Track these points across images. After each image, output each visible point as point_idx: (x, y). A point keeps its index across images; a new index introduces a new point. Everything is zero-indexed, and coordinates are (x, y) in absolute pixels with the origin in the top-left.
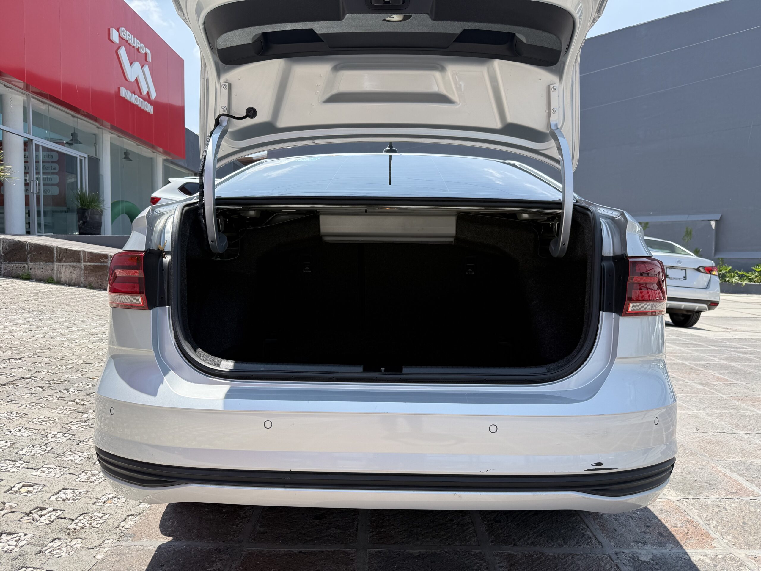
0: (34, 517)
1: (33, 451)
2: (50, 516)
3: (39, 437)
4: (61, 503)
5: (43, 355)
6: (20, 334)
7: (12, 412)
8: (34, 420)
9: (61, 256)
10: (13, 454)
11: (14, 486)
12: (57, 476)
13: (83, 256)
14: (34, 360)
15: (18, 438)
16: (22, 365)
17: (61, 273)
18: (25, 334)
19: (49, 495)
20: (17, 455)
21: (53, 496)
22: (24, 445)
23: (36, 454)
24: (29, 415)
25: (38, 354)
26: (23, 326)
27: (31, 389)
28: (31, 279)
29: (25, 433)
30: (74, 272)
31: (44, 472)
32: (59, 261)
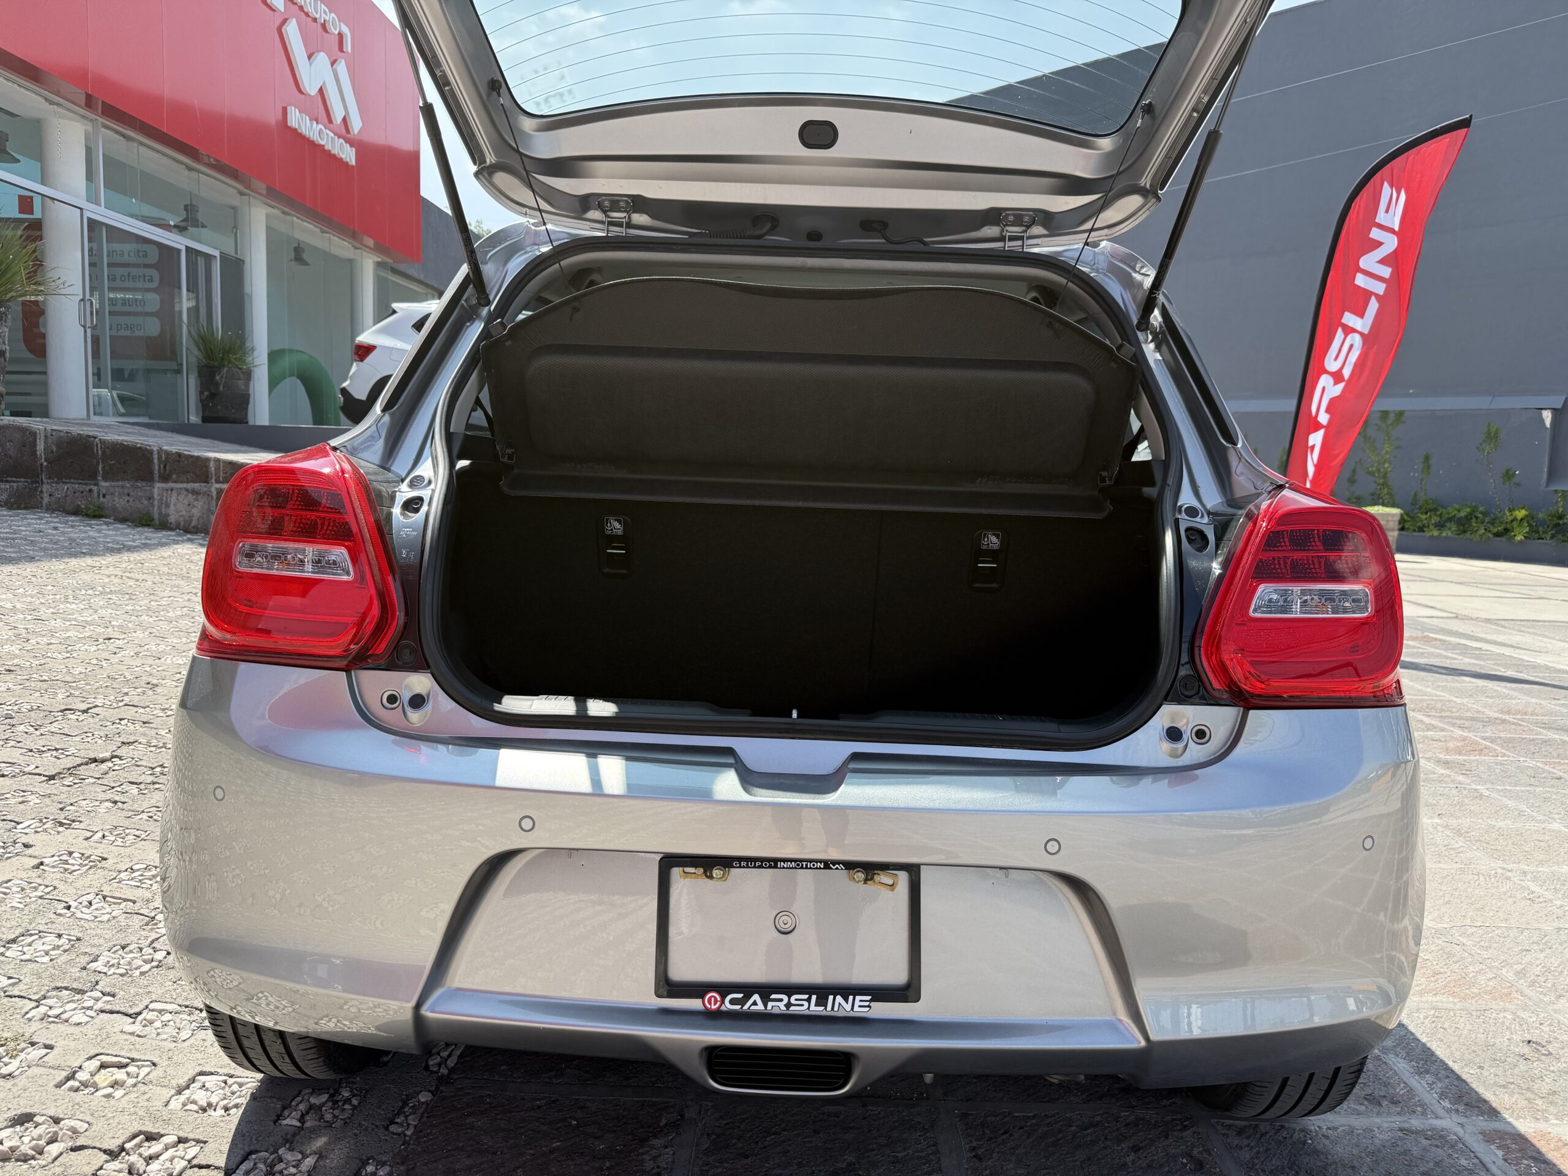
0: (133, 1164)
1: (122, 962)
2: (171, 1160)
3: (137, 921)
4: (196, 1119)
5: (136, 700)
6: (86, 647)
7: (70, 853)
8: (123, 875)
9: (167, 469)
10: (75, 971)
11: (80, 1067)
12: (184, 1035)
13: (215, 470)
14: (115, 714)
15: (86, 925)
16: (92, 725)
17: (168, 506)
18: (94, 648)
19: (167, 1093)
20: (84, 973)
21: (176, 1097)
22: (100, 946)
23: (131, 970)
24: (111, 861)
25: (127, 699)
26: (92, 627)
27: (113, 788)
28: (106, 517)
29: (104, 911)
30: (195, 503)
31: (151, 1022)
32: (165, 479)
